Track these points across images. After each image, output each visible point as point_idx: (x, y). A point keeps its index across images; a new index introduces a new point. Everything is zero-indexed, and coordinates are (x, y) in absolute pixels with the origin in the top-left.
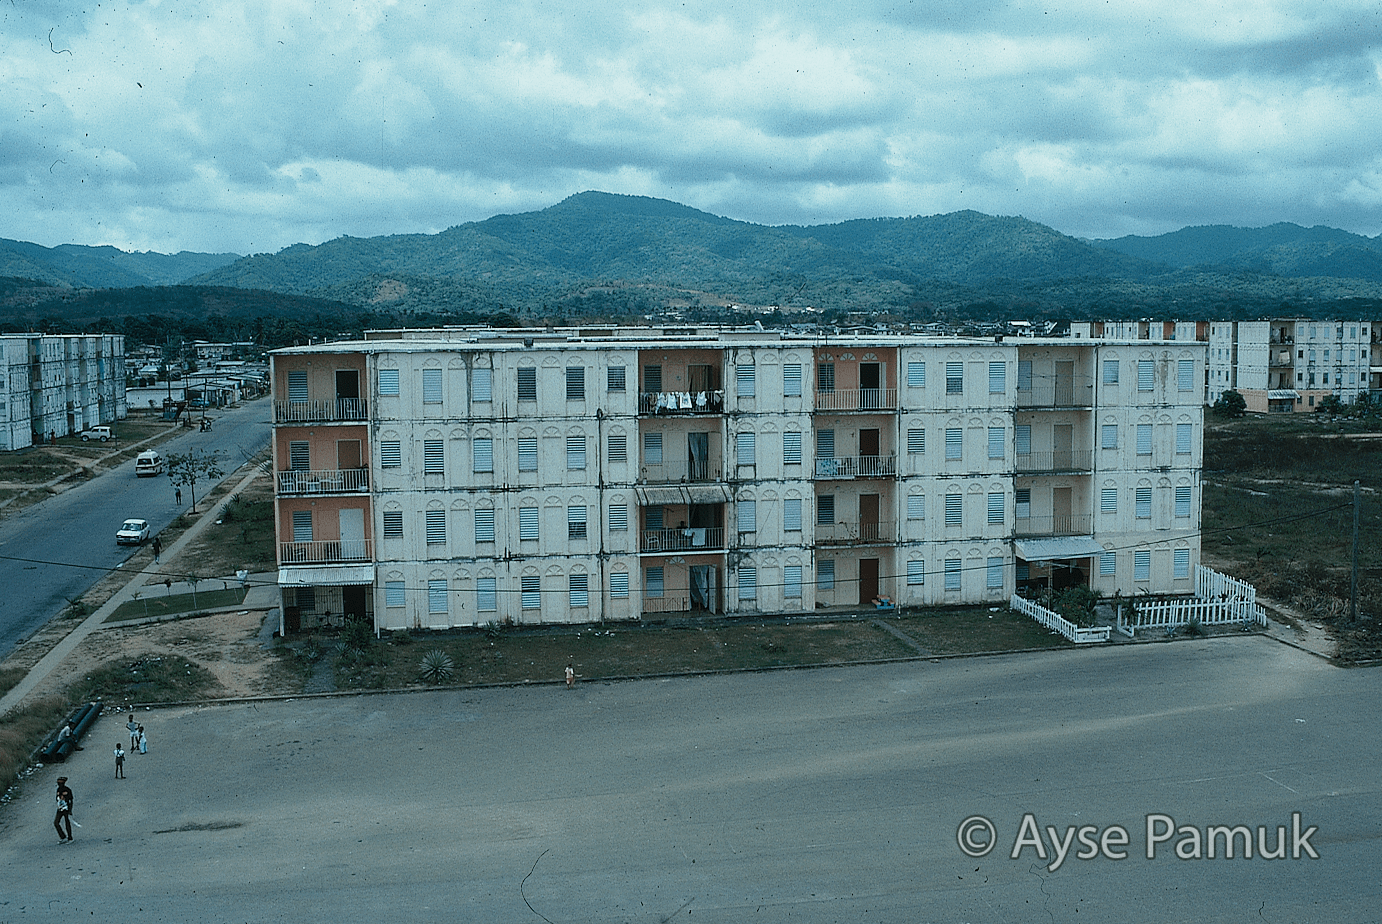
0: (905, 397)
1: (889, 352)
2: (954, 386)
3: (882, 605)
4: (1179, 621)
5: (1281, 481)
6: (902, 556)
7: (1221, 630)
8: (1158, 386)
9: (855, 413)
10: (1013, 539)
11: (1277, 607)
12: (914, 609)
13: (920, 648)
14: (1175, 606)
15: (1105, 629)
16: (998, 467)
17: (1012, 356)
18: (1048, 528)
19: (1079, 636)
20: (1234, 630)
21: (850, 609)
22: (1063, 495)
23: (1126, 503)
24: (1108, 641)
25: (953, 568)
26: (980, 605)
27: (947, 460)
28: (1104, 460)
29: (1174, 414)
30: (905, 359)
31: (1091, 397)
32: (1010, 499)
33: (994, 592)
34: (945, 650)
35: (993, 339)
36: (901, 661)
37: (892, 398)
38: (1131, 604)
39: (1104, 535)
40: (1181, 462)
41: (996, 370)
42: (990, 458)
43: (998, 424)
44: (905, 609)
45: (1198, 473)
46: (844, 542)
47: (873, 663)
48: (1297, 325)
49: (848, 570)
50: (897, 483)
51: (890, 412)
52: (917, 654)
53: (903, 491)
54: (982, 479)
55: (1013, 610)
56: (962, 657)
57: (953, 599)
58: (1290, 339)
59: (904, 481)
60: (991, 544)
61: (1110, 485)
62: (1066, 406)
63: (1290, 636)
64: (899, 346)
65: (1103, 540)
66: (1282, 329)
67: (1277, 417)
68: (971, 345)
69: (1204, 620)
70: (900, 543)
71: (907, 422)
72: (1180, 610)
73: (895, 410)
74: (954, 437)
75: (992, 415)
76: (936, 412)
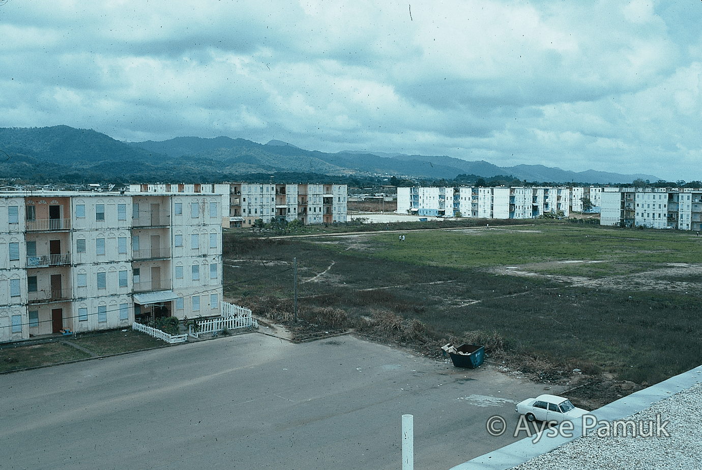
0: (74, 224)
1: (66, 199)
2: (100, 216)
3: (66, 333)
4: (218, 328)
5: (245, 260)
6: (76, 307)
7: (238, 331)
8: (201, 215)
9: (48, 232)
10: (132, 294)
11: (260, 319)
12: (83, 333)
13: (91, 353)
14: (215, 321)
15: (184, 335)
16: (123, 258)
17: (129, 201)
18: (149, 288)
19: (172, 339)
20: (244, 331)
21: (48, 336)
22: (156, 270)
23: (187, 273)
24: (186, 341)
25: (102, 310)
26: (117, 329)
27: (97, 255)
28: (176, 252)
29: (208, 228)
30: (75, 203)
31: (169, 221)
32: (130, 274)
33: (124, 321)
34: (105, 353)
35: (119, 192)
36: (83, 361)
37: (68, 222)
38: (195, 322)
39: (178, 289)
40: (212, 252)
41: (122, 208)
42: (119, 253)
43: (123, 236)
44: (78, 334)
45: (220, 257)
46: (44, 301)
47: (68, 363)
48: (242, 186)
49: (46, 315)
50: (72, 268)
51: (67, 231)
52: (91, 356)
53: (75, 271)
54: (115, 264)
55: (134, 330)
56: (114, 355)
57: (103, 327)
58: (239, 192)
59: (76, 267)
60: (121, 297)
61: (180, 264)
62: (157, 226)
63: (270, 332)
64: (71, 196)
65: (178, 292)
66: (235, 188)
67: (235, 230)
68: (108, 196)
69: (229, 327)
70: (74, 300)
71: (76, 236)
72: (218, 323)
73: (70, 230)
74: (100, 243)
75: (120, 231)
76: (91, 230)
